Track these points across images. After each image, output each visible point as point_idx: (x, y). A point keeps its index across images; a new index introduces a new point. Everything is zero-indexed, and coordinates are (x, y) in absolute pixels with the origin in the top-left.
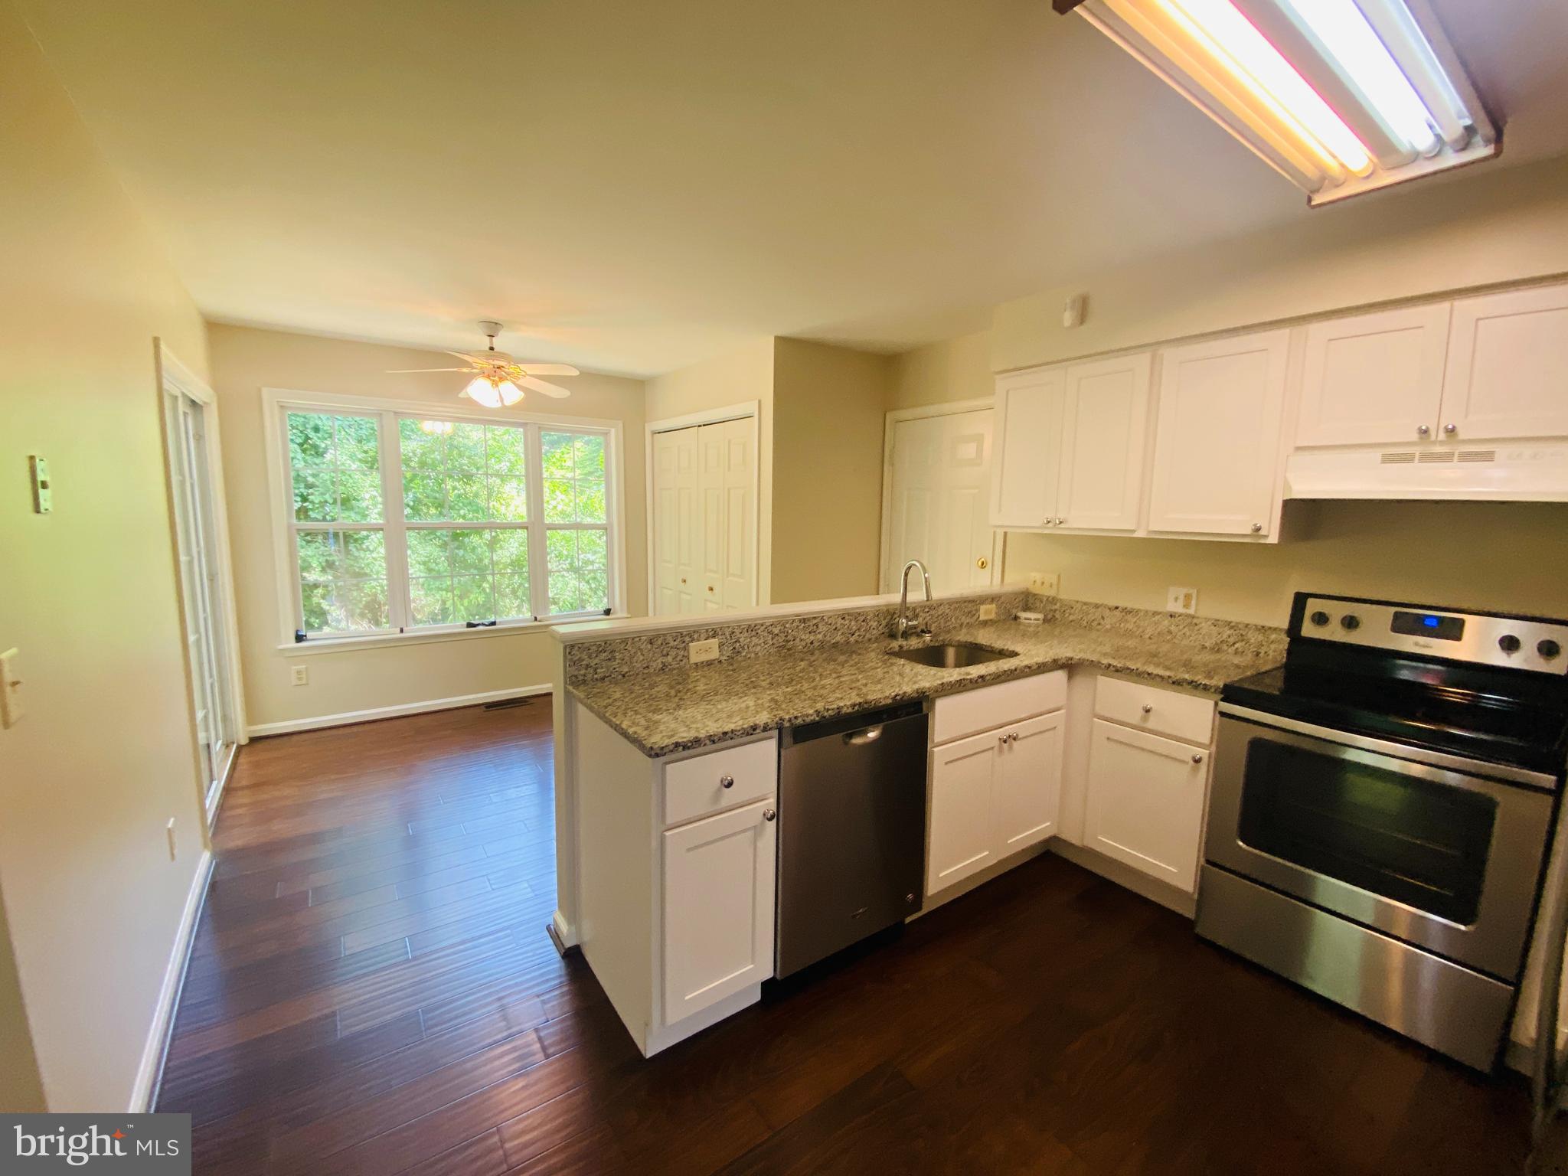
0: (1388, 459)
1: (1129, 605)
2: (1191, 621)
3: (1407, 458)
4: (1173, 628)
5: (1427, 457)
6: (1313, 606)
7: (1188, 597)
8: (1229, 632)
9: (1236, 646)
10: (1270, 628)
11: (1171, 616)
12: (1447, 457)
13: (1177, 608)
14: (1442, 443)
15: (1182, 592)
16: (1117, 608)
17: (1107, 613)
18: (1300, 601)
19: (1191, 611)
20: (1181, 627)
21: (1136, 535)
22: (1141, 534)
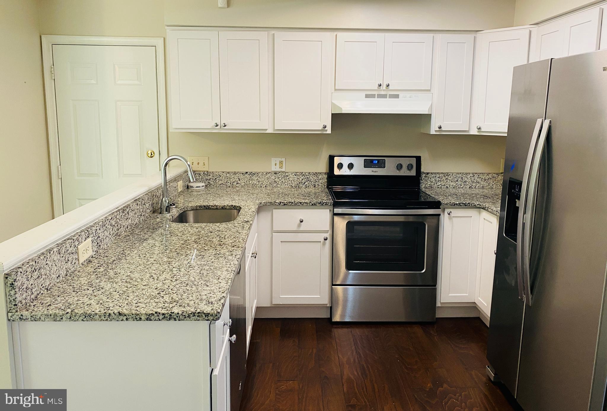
0: (367, 96)
1: (254, 171)
2: (285, 175)
3: (373, 96)
4: (276, 180)
5: (380, 96)
6: (337, 161)
7: (281, 162)
8: (302, 178)
9: (306, 184)
10: (319, 173)
11: (275, 173)
12: (384, 96)
13: (277, 169)
14: (384, 90)
15: (278, 160)
16: (247, 173)
17: (241, 176)
18: (331, 159)
19: (283, 170)
20: (280, 178)
21: (267, 132)
22: (270, 131)
